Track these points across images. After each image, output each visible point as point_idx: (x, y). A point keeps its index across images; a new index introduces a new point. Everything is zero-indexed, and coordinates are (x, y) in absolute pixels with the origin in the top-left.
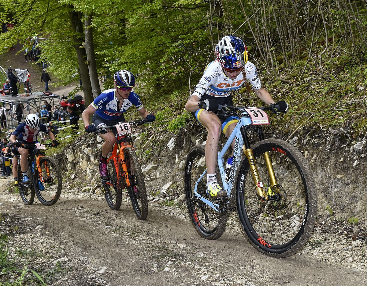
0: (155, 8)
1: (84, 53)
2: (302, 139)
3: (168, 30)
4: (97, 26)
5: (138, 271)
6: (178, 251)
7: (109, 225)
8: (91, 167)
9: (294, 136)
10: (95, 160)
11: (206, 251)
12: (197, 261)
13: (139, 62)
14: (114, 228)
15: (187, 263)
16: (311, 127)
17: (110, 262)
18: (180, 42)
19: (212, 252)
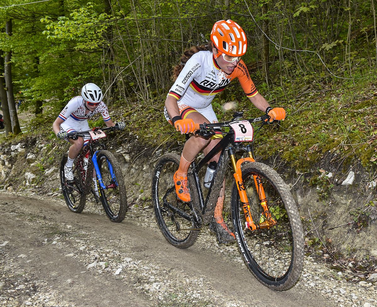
0: (60, 49)
1: (5, 82)
2: (165, 151)
3: (71, 68)
4: (15, 62)
5: (32, 244)
6: (66, 230)
7: (14, 212)
8: (6, 170)
9: (159, 148)
10: (9, 164)
11: (87, 230)
12: (79, 237)
13: (48, 91)
14: (17, 214)
15: (71, 238)
16: (171, 142)
17: (11, 238)
18: (80, 76)
19: (91, 230)
